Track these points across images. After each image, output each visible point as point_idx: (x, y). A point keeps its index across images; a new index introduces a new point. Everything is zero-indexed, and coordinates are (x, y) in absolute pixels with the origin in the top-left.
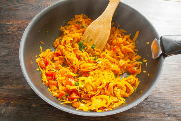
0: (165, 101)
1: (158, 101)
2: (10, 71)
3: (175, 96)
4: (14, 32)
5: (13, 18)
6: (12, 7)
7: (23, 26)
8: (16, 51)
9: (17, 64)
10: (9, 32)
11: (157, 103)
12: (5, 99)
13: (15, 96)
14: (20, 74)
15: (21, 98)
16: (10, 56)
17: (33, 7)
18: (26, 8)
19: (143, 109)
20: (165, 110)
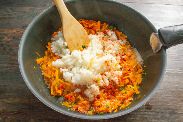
0: (169, 110)
1: (162, 111)
2: (6, 84)
3: (180, 105)
4: (9, 42)
5: (7, 26)
6: (7, 16)
7: (18, 35)
8: (12, 63)
9: (13, 76)
10: (4, 43)
11: (161, 113)
12: (1, 114)
13: (11, 110)
14: (16, 86)
15: (18, 113)
16: (5, 68)
17: (28, 15)
18: (21, 16)
19: (146, 120)
20: (169, 120)
